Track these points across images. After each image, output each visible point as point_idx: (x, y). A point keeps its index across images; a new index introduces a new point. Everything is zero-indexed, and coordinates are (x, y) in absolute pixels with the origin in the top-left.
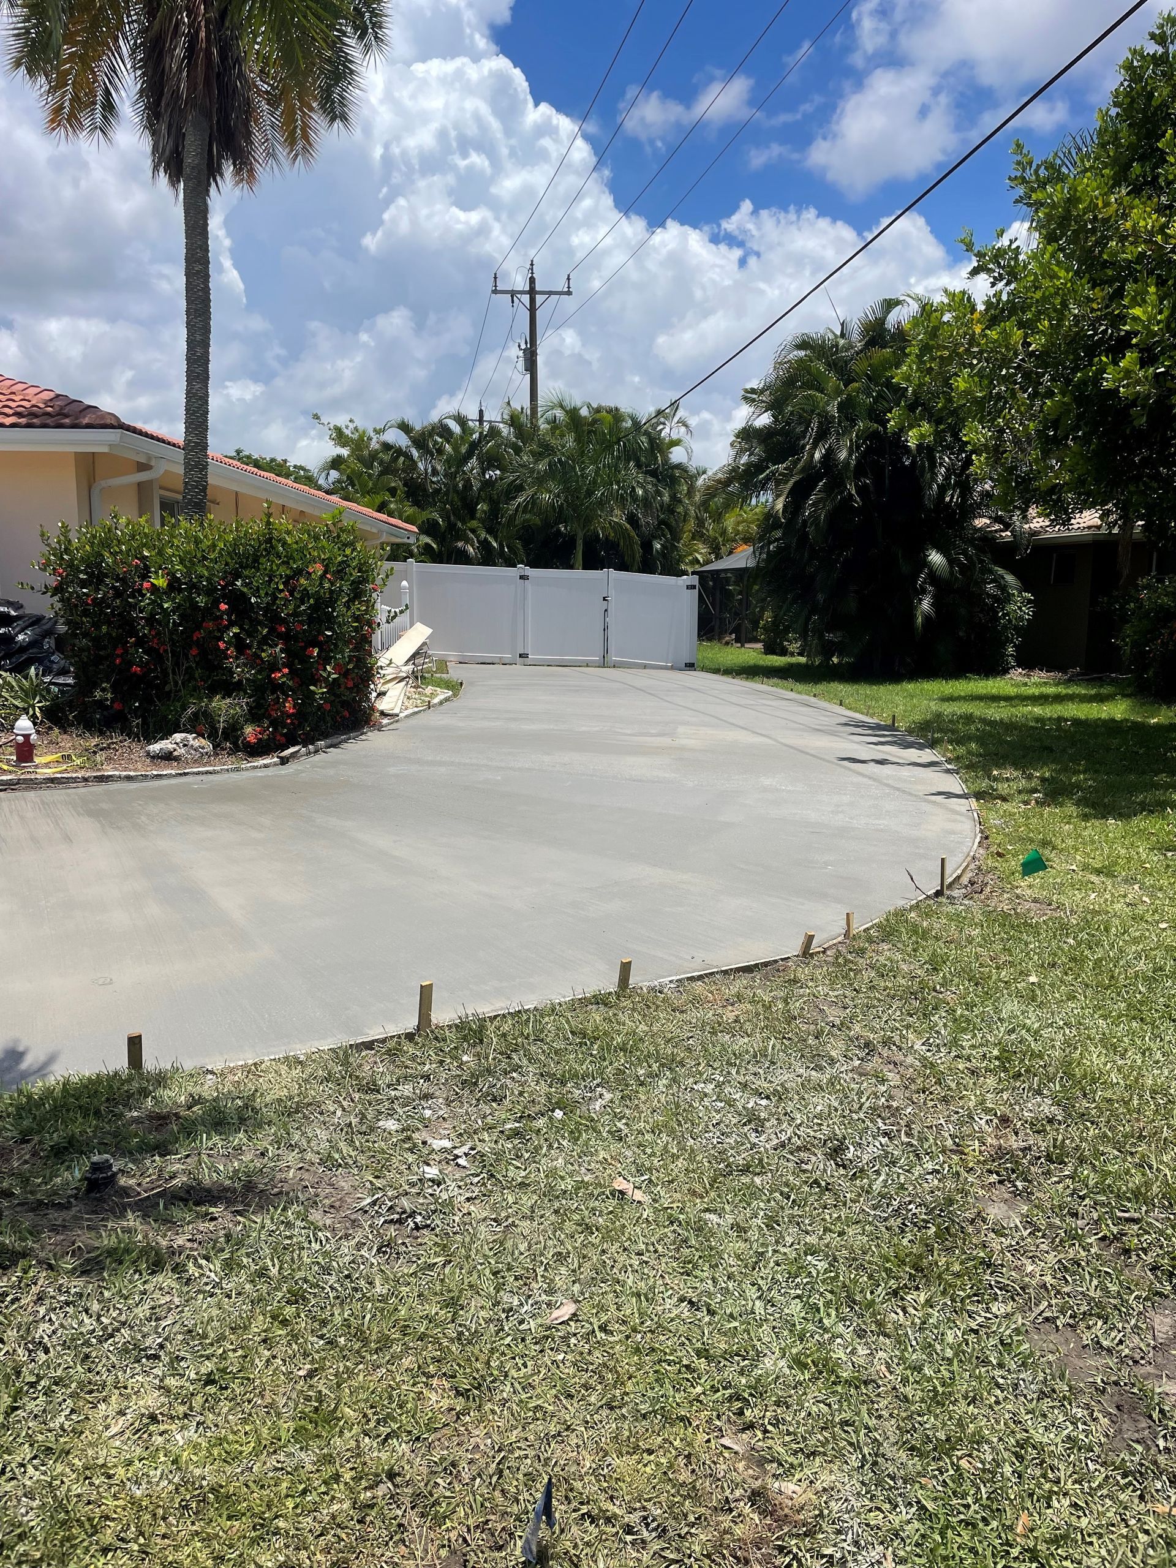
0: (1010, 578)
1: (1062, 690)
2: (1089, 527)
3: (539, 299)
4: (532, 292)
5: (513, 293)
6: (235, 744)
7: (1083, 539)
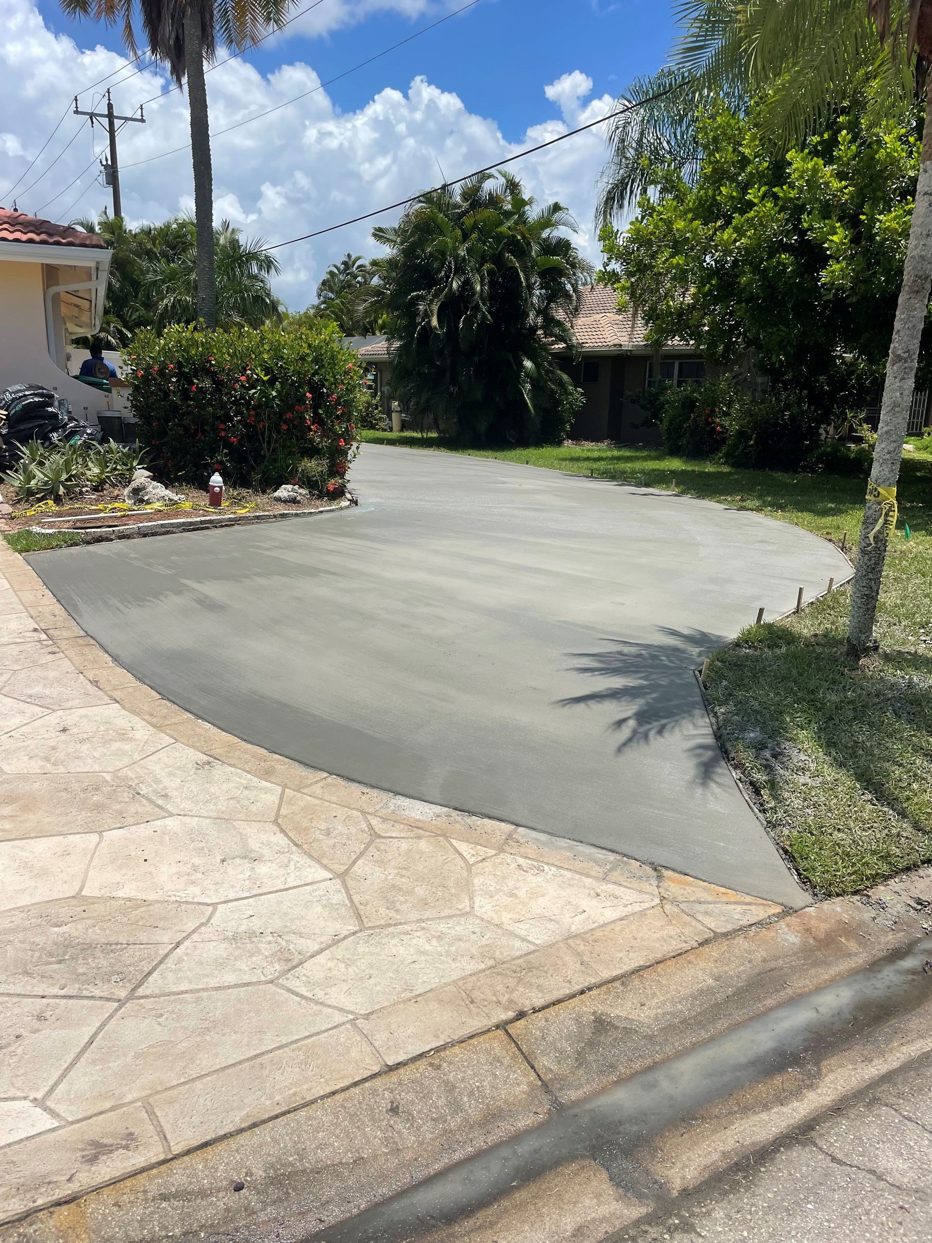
0: (565, 377)
1: (616, 453)
2: (615, 345)
3: (117, 123)
4: (110, 116)
5: (92, 115)
6: (320, 491)
7: (610, 353)
